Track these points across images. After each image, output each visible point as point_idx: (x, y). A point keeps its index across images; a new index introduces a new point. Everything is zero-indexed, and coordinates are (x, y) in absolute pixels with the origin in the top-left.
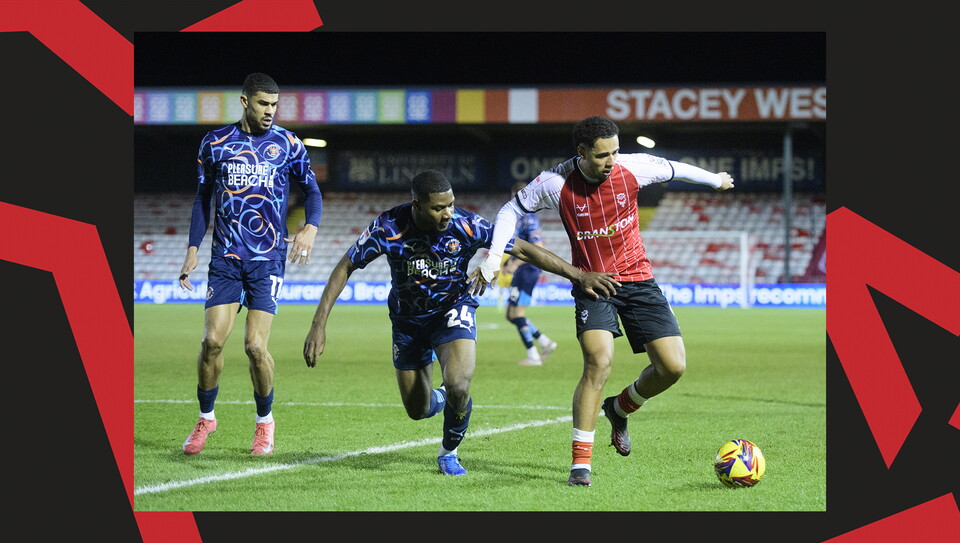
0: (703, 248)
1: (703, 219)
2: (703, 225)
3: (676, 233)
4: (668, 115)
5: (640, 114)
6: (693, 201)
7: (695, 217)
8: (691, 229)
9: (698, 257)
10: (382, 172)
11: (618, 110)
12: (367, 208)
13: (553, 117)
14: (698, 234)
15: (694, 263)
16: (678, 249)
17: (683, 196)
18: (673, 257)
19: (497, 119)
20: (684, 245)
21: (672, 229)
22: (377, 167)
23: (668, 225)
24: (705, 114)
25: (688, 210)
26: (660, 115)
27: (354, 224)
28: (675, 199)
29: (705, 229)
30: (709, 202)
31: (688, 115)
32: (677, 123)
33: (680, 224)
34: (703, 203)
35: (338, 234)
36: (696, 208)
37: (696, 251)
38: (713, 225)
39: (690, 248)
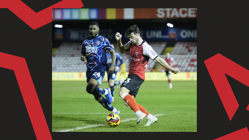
0: (189, 60)
1: (190, 51)
2: (189, 53)
3: (180, 56)
4: (177, 16)
5: (168, 16)
6: (186, 45)
7: (187, 50)
8: (186, 54)
9: (188, 64)
10: (81, 36)
11: (161, 15)
12: (76, 48)
13: (139, 17)
14: (188, 56)
15: (187, 65)
16: (181, 61)
17: (183, 43)
18: (179, 64)
19: (120, 18)
20: (183, 60)
21: (179, 54)
22: (80, 34)
23: (178, 52)
24: (190, 16)
25: (184, 48)
26: (175, 16)
27: (72, 53)
28: (180, 44)
29: (190, 54)
30: (191, 45)
31: (184, 16)
32: (180, 19)
33: (182, 52)
34: (189, 45)
35: (67, 57)
36: (187, 47)
37: (187, 61)
38: (193, 52)
39: (185, 61)
